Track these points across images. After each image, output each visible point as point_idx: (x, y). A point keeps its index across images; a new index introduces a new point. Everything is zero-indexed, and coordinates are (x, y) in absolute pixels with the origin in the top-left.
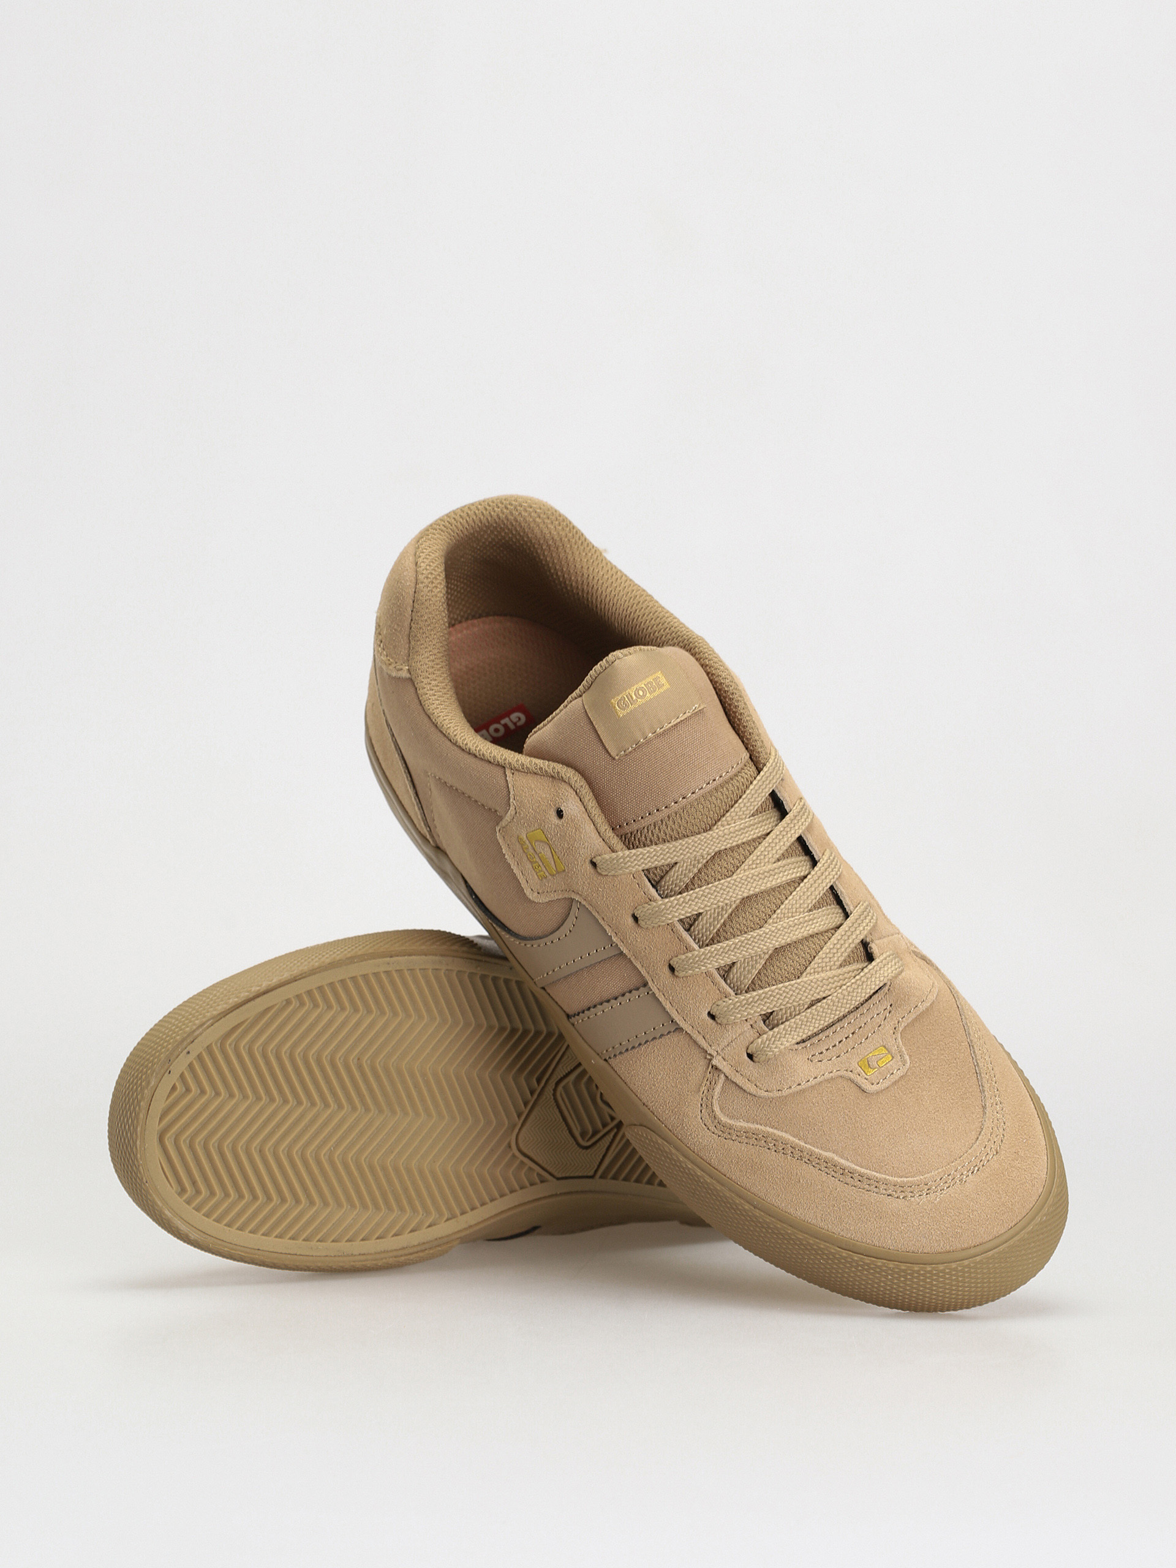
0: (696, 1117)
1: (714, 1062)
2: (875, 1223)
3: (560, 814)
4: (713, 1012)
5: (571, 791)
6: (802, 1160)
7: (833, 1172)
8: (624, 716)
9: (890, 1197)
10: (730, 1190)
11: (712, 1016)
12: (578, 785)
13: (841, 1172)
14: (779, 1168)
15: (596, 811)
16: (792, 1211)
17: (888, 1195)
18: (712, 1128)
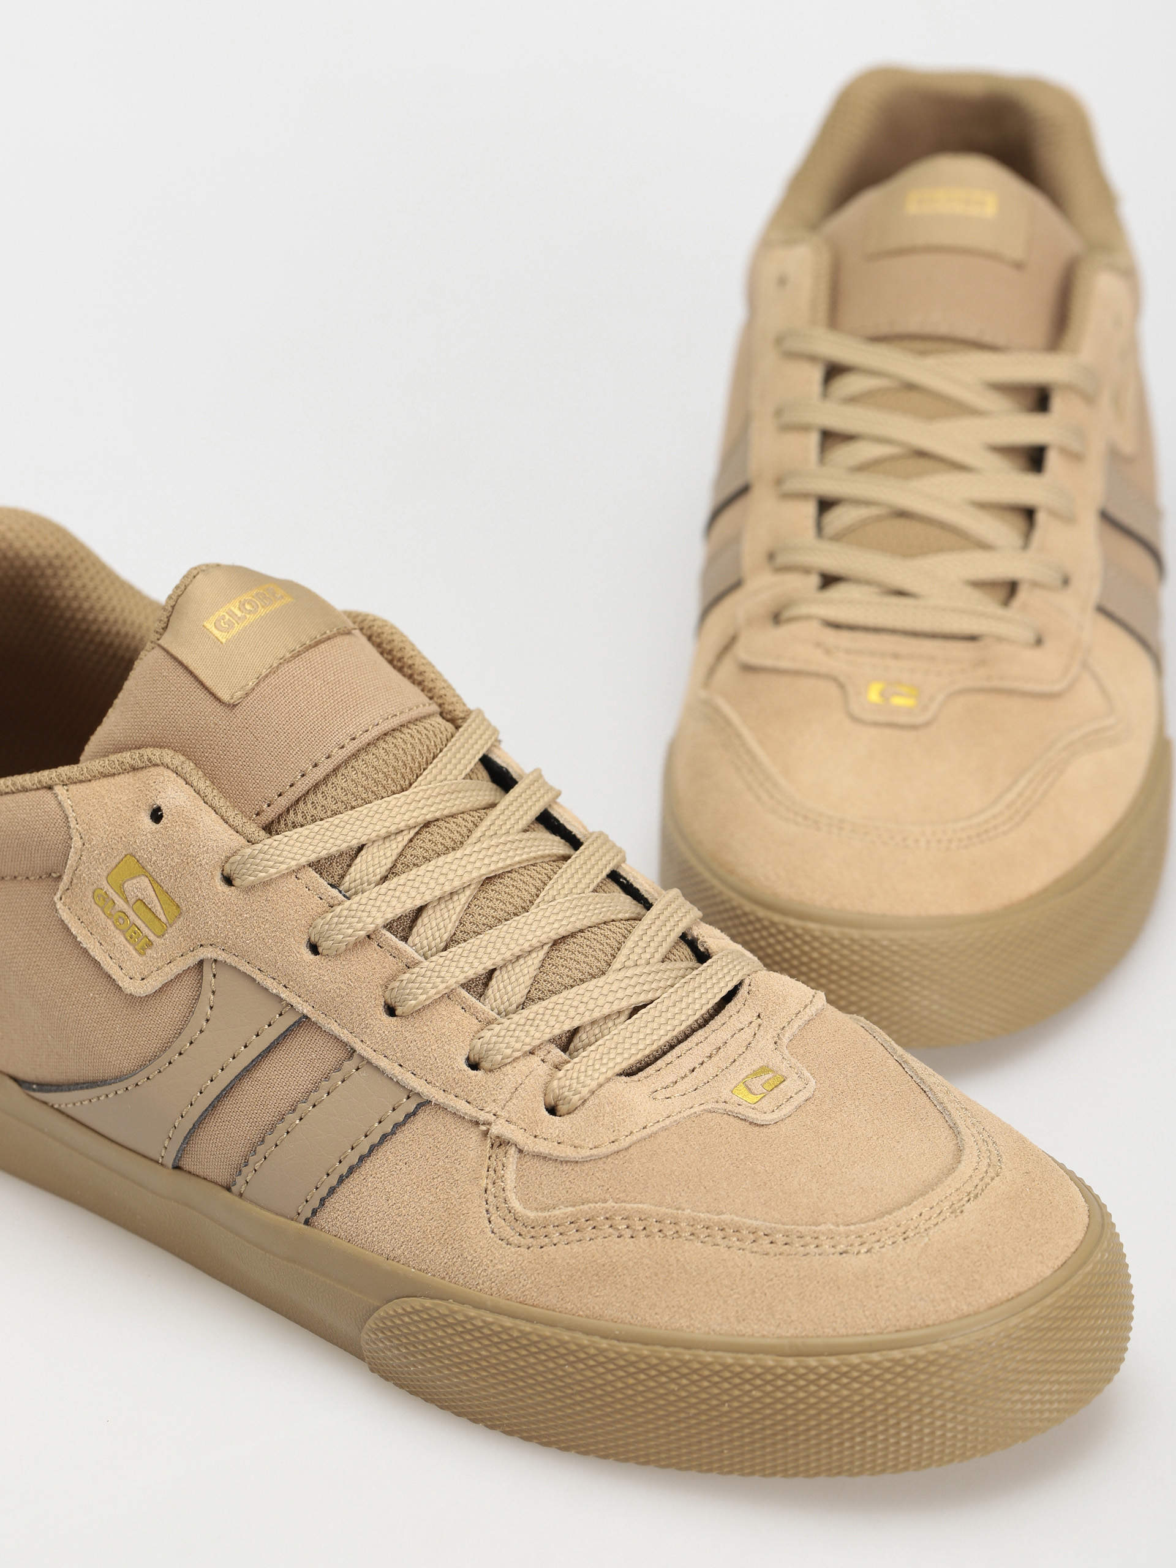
0: (482, 1231)
1: (494, 1130)
2: (831, 1298)
3: (157, 815)
4: (474, 1057)
5: (169, 773)
6: (680, 1236)
7: (738, 1243)
8: (228, 641)
9: (844, 1255)
10: (568, 1328)
11: (474, 1066)
12: (176, 762)
13: (752, 1237)
14: (646, 1261)
15: (212, 793)
16: (684, 1323)
17: (841, 1254)
18: (516, 1239)
